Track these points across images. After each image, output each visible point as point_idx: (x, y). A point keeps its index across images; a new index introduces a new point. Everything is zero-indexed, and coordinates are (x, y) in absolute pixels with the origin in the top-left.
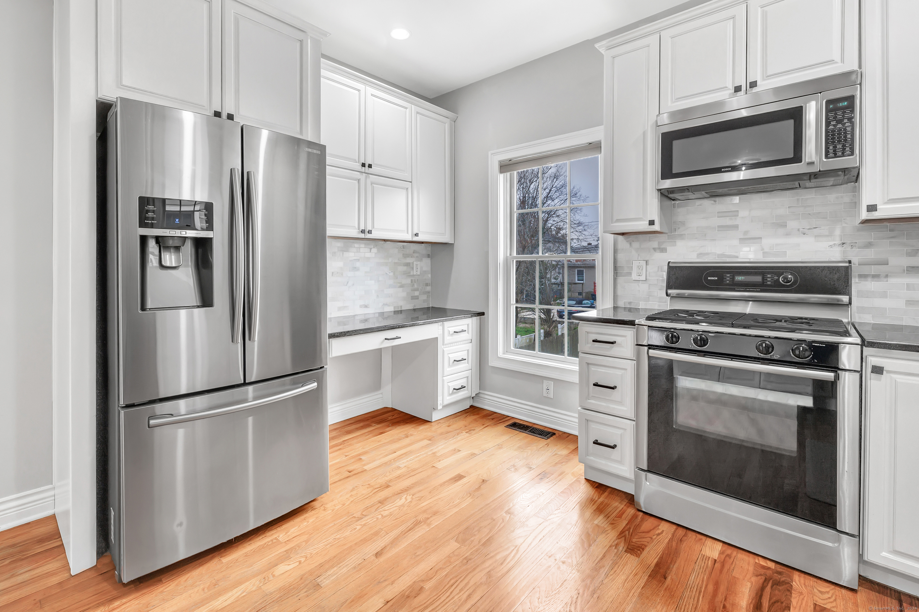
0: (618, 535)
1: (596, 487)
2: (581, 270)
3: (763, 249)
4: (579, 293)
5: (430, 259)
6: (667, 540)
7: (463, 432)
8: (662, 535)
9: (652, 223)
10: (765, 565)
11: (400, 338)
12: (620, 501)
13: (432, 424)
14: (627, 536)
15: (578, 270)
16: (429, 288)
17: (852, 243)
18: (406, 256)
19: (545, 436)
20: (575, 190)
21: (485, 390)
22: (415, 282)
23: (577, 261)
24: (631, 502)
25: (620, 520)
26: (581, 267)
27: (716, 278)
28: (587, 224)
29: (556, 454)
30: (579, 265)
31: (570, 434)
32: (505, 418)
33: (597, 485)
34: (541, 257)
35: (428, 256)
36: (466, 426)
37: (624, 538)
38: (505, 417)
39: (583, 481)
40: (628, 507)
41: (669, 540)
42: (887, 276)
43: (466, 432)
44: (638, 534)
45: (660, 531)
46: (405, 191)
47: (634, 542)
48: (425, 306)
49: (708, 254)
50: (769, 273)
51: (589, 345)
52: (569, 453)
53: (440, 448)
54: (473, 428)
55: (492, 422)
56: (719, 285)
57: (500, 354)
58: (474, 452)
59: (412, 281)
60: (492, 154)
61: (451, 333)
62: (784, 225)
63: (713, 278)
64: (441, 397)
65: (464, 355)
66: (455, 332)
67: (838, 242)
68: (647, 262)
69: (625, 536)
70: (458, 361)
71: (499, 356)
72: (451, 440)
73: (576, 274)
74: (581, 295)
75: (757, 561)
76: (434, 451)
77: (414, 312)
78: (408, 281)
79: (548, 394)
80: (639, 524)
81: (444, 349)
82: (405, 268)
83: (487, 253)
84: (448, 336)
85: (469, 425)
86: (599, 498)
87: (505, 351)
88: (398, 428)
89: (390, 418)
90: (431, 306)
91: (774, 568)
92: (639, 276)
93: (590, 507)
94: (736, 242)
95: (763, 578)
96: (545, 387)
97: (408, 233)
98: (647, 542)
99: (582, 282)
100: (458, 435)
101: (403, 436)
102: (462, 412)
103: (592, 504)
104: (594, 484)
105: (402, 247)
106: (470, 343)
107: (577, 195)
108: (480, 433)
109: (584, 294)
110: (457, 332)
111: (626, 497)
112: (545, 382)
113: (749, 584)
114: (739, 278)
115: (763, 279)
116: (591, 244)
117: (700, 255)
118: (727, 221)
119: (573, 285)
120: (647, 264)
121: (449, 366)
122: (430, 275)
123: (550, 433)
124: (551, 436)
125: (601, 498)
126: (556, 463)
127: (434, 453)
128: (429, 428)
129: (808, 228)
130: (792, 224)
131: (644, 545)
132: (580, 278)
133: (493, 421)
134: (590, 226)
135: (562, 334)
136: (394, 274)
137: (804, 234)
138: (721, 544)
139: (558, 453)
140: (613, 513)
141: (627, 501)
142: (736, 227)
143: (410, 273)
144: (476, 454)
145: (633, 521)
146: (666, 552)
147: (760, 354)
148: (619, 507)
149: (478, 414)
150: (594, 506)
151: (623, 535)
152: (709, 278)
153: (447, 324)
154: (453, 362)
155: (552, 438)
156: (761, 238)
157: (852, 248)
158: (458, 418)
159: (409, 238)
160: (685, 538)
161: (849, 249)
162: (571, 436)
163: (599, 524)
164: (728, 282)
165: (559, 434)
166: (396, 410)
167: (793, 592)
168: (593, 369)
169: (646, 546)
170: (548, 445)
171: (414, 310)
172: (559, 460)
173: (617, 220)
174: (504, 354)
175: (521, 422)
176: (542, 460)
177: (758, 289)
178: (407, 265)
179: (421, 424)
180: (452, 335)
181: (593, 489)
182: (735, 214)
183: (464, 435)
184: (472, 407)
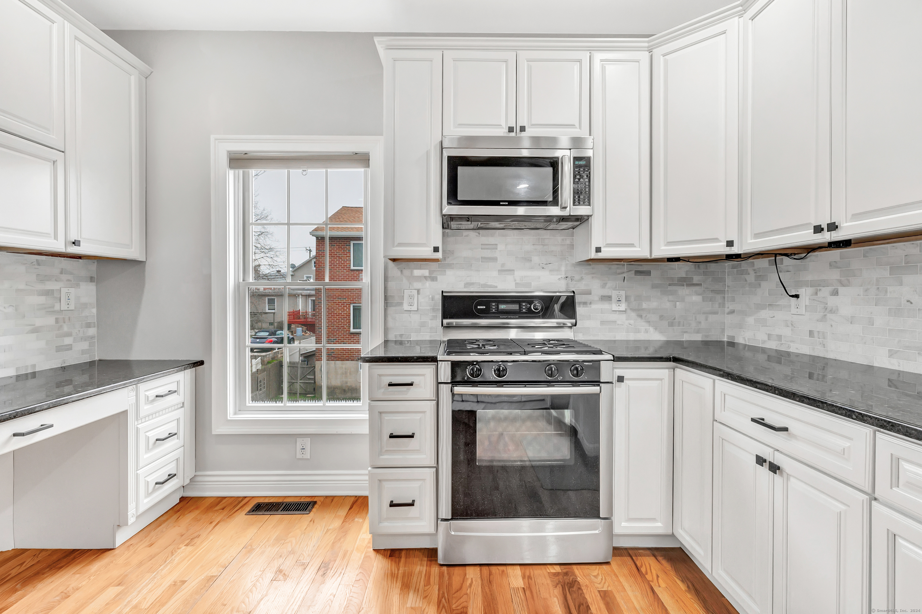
0: (438, 610)
1: (390, 557)
2: (272, 299)
3: (515, 281)
4: (270, 323)
5: (94, 284)
6: (480, 589)
7: (181, 546)
8: (473, 585)
9: (436, 249)
10: (555, 571)
11: (52, 426)
12: (420, 562)
13: (116, 552)
14: (446, 605)
15: (268, 299)
16: (92, 331)
17: (572, 277)
18: (42, 279)
19: (305, 510)
20: (265, 212)
21: (205, 469)
22: (64, 322)
23: (265, 289)
24: (431, 559)
25: (431, 588)
26: (273, 295)
27: (484, 307)
28: (279, 250)
29: (328, 530)
30: (270, 293)
31: (334, 497)
32: (242, 500)
33: (389, 552)
34: (290, 284)
35: (92, 279)
36: (182, 535)
37: (444, 610)
38: (240, 499)
39: (372, 554)
40: (430, 566)
41: (481, 588)
42: (590, 303)
43: (187, 545)
44: (454, 596)
45: (469, 582)
46: (50, 165)
47: (455, 608)
48: (86, 359)
49: (473, 284)
50: (524, 302)
51: (382, 390)
52: (342, 523)
53: (145, 591)
54: (196, 534)
55: (224, 514)
56: (485, 314)
57: (231, 415)
58: (210, 574)
59: (57, 321)
60: (216, 139)
61: (150, 399)
62: (529, 260)
63: (482, 307)
64: (134, 503)
65: (172, 428)
66: (157, 396)
67: (564, 276)
68: (418, 291)
69: (444, 606)
70: (163, 440)
71: (229, 418)
72: (162, 570)
73: (267, 303)
74: (272, 325)
75: (549, 571)
76: (134, 602)
77: (64, 371)
78: (50, 320)
79: (303, 455)
80: (449, 583)
81: (138, 426)
82: (42, 299)
83: (209, 277)
84: (146, 404)
85: (187, 530)
86: (398, 570)
87: (237, 410)
88: (40, 586)
89: (14, 572)
90: (97, 358)
91: (560, 571)
92: (411, 305)
93: (394, 587)
94: (495, 273)
95: (560, 585)
96: (299, 447)
97: (56, 237)
98: (465, 602)
99: (273, 311)
100: (172, 555)
101: (57, 598)
102: (169, 513)
103: (395, 582)
104: (386, 552)
105: (35, 263)
106: (182, 407)
107: (268, 218)
108: (211, 538)
109: (276, 324)
110: (162, 396)
111: (423, 555)
112: (299, 441)
113: (555, 599)
114: (502, 307)
115: (520, 307)
116: (280, 271)
117: (467, 284)
118: (487, 253)
119: (264, 315)
120: (419, 293)
121: (148, 450)
122: (94, 311)
123: (310, 503)
124: (313, 507)
125: (401, 569)
126: (333, 543)
127: (136, 607)
128: (112, 562)
129: (545, 263)
130: (536, 259)
131: (465, 607)
132: (271, 307)
133: (225, 512)
134: (282, 252)
135: (257, 370)
136: (16, 310)
137: (543, 268)
138: (518, 567)
139: (330, 528)
140: (420, 582)
141: (426, 559)
142: (495, 259)
143: (53, 307)
144: (215, 576)
145: (443, 582)
146: (486, 604)
147: (548, 377)
148: (422, 571)
149: (197, 508)
150: (398, 584)
151: (441, 606)
152: (479, 307)
153: (142, 387)
154: (155, 443)
155: (314, 510)
156: (514, 270)
157: (572, 281)
158: (163, 526)
159: (59, 246)
160: (492, 576)
161: (570, 281)
162: (335, 500)
163: (413, 606)
164: (494, 310)
165: (320, 501)
166: (24, 551)
167: (582, 588)
168: (386, 418)
169: (467, 608)
170: (312, 521)
171: (63, 368)
172: (334, 537)
173: (399, 244)
174: (235, 414)
175: (267, 501)
176: (314, 546)
177: (517, 316)
178: (48, 293)
179: (93, 560)
180: (153, 401)
181: (387, 559)
182: (494, 247)
183: (184, 551)
184: (182, 499)
